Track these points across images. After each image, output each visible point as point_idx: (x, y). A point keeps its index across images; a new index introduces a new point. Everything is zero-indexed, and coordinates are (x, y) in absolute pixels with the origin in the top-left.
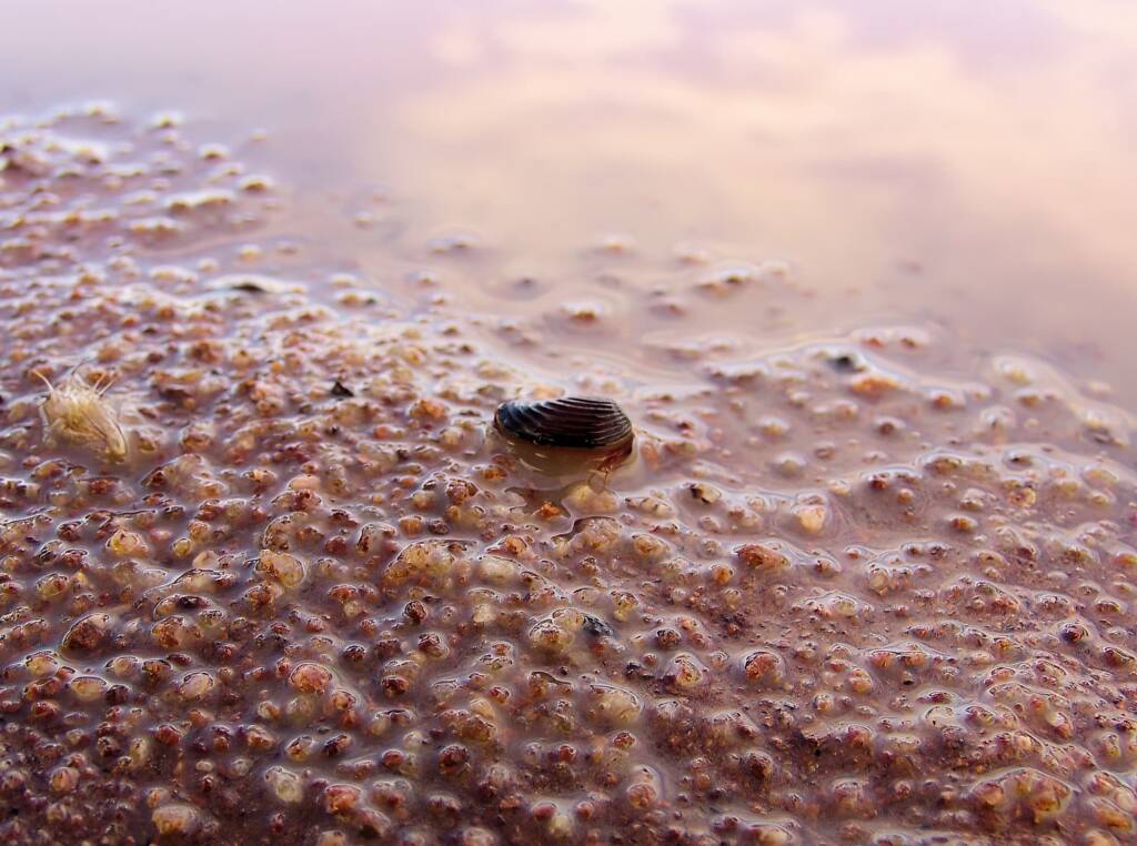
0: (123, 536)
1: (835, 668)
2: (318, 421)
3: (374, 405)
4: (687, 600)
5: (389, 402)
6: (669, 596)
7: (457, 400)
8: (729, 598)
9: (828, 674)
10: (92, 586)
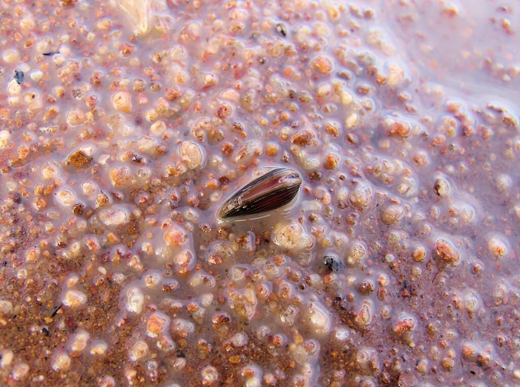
0: (120, 98)
1: (442, 346)
2: (257, 50)
3: (294, 49)
4: (392, 263)
5: (303, 49)
6: (384, 256)
7: (341, 62)
8: (415, 272)
9: (435, 348)
10: (93, 124)
